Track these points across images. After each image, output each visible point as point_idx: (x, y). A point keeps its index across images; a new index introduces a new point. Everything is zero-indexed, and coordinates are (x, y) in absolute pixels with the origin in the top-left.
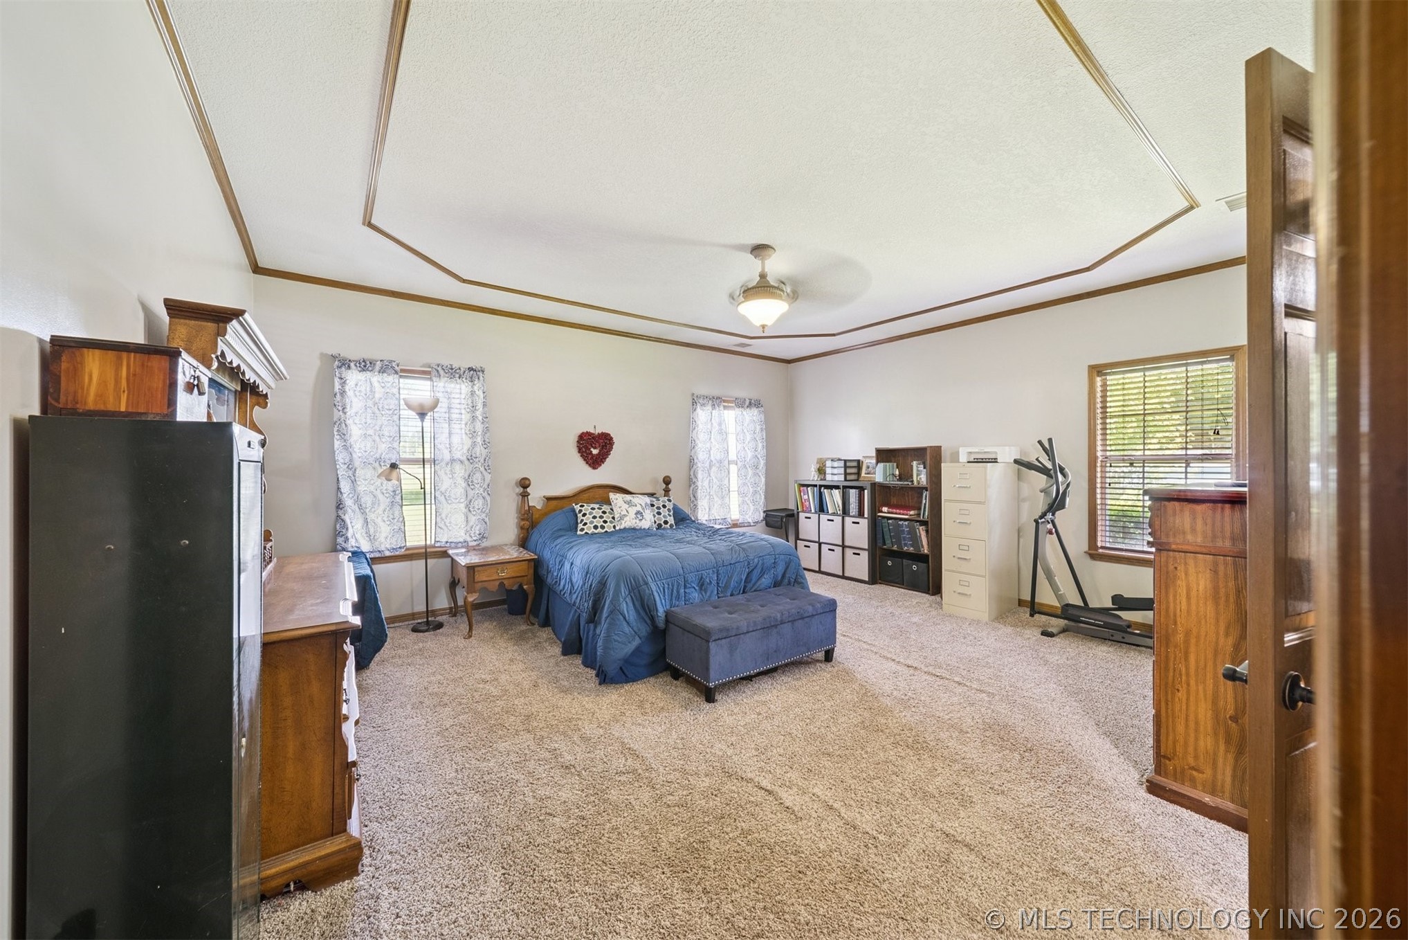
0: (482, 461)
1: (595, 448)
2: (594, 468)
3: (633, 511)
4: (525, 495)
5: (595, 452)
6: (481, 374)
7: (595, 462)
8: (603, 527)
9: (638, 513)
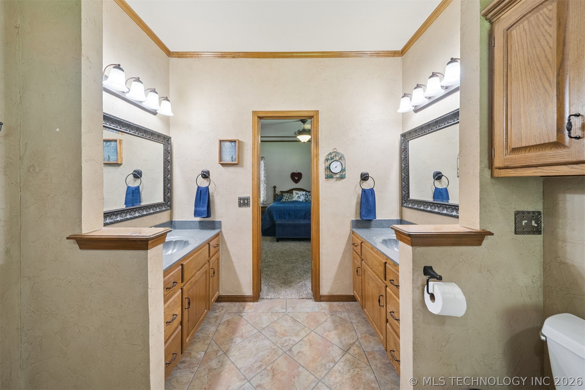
0: (264, 181)
1: (296, 177)
2: (296, 183)
3: (297, 196)
4: (275, 191)
5: (296, 178)
6: (263, 159)
7: (296, 182)
8: (288, 200)
9: (299, 196)
